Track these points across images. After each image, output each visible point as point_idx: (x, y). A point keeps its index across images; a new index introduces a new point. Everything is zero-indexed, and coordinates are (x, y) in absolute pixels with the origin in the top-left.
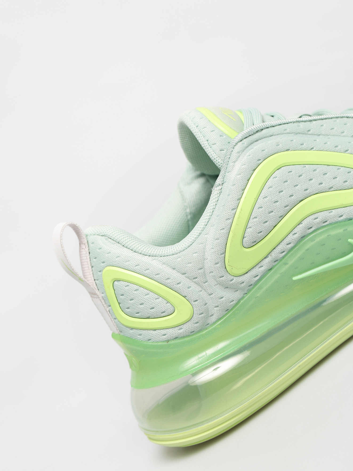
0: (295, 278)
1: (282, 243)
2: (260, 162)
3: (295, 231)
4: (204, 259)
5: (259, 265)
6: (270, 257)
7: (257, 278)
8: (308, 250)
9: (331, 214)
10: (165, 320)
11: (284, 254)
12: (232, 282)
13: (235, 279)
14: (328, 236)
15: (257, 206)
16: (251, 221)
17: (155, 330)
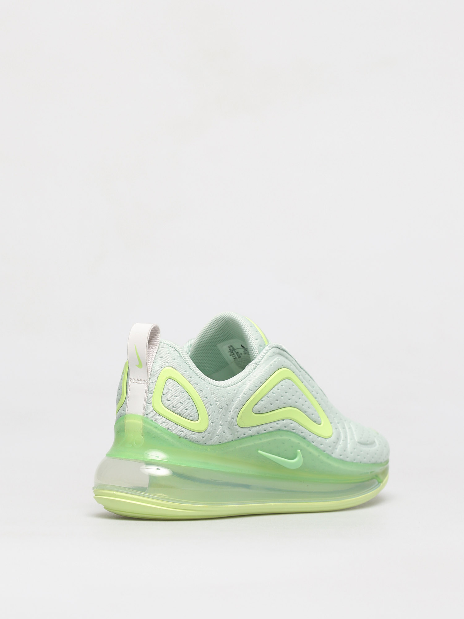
0: (259, 451)
1: (268, 424)
2: (283, 367)
3: (278, 422)
4: (232, 401)
5: (250, 429)
6: (258, 427)
7: (244, 436)
8: (275, 440)
9: (298, 427)
10: (189, 422)
11: (265, 432)
12: (235, 427)
13: (237, 426)
14: (290, 440)
15: (272, 391)
16: (266, 397)
17: (177, 425)
